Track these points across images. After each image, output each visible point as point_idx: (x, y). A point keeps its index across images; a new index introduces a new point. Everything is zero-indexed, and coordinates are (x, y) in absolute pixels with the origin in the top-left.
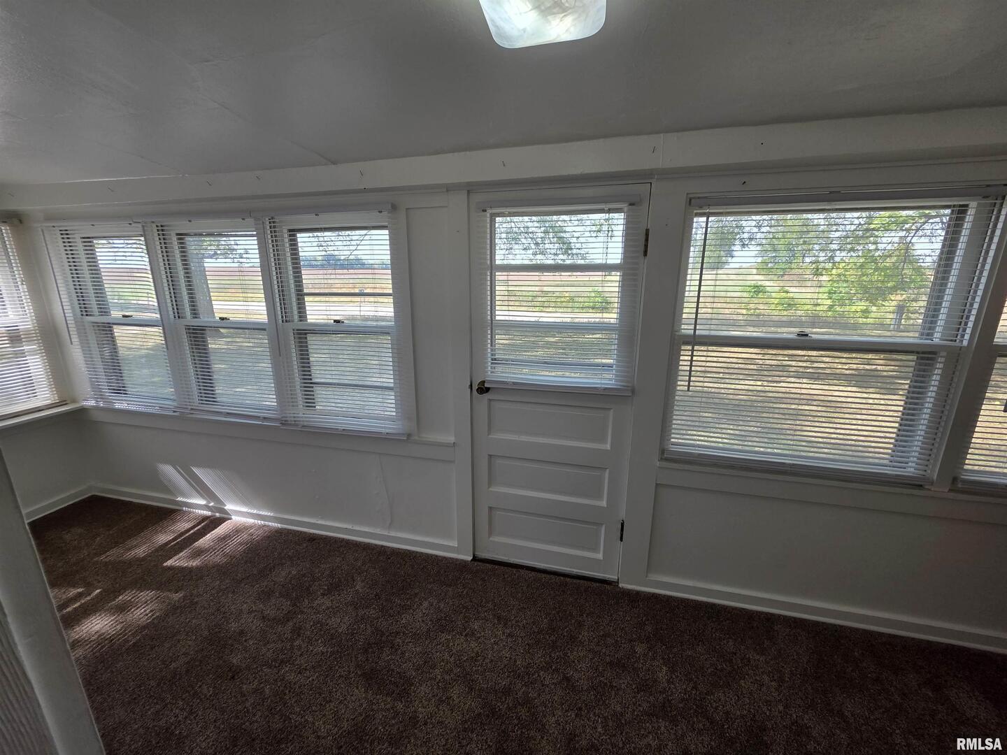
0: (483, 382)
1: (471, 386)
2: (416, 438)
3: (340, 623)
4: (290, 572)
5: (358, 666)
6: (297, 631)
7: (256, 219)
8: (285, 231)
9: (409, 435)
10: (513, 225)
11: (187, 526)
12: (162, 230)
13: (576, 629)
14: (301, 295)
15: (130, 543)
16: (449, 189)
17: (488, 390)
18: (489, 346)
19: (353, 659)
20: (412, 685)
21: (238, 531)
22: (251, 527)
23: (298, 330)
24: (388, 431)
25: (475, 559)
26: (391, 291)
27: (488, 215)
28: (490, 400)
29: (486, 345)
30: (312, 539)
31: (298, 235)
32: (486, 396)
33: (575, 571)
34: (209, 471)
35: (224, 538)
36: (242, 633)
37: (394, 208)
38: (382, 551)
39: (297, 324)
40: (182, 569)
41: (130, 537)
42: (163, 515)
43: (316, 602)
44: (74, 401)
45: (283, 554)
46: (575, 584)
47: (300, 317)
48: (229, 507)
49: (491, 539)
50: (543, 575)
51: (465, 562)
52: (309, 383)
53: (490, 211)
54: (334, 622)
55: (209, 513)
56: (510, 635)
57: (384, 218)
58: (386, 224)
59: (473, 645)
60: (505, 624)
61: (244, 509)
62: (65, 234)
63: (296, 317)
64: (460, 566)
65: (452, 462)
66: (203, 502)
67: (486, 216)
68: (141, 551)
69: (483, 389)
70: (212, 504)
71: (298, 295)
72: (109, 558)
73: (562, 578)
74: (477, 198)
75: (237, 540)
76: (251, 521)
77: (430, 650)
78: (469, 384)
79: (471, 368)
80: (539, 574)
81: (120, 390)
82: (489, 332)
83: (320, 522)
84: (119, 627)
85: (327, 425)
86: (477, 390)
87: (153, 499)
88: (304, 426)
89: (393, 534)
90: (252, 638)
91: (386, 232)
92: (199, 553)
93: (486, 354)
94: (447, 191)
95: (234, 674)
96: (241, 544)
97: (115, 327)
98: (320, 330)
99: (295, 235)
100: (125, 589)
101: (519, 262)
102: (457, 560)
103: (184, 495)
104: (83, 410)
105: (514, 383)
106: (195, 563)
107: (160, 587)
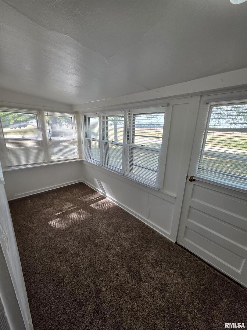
0: (193, 177)
1: (187, 177)
2: (162, 191)
3: (126, 244)
4: (116, 220)
5: (127, 263)
6: (114, 240)
7: (125, 111)
8: (132, 115)
9: (159, 189)
10: (222, 112)
11: (97, 196)
12: (103, 115)
13: (218, 300)
14: (134, 135)
15: (85, 197)
16: (192, 95)
17: (194, 180)
18: (198, 162)
19: (126, 259)
20: (142, 281)
21: (108, 202)
22: (111, 202)
23: (131, 147)
24: (152, 186)
25: (176, 243)
26: (162, 136)
27: (209, 106)
28: (194, 185)
29: (197, 162)
30: (125, 212)
31: (136, 116)
32: (193, 183)
33: (223, 271)
34: (104, 183)
35: (104, 203)
36: (101, 233)
37: (168, 105)
38: (144, 225)
39: (131, 145)
40: (93, 208)
41: (86, 195)
42: (93, 192)
43: (121, 234)
44: (82, 158)
45: (116, 214)
46: (222, 277)
47: (132, 143)
48: (107, 195)
49: (184, 239)
50: (206, 265)
51: (172, 242)
52: (132, 164)
53: (210, 104)
54: (124, 243)
55: (102, 195)
56: (184, 283)
57: (163, 109)
58: (164, 111)
59: (168, 278)
60: (183, 278)
61: (110, 197)
62: (85, 116)
63: (131, 143)
64: (170, 243)
65: (174, 204)
66: (101, 191)
67: (208, 106)
68: (87, 200)
69: (192, 180)
70: (103, 192)
71: (133, 136)
72: (80, 199)
73: (215, 271)
74: (205, 98)
75: (107, 205)
76: (111, 201)
77: (151, 271)
78: (186, 176)
79: (189, 170)
80: (204, 263)
81: (90, 157)
82: (199, 156)
83: (128, 208)
84: (77, 218)
85: (134, 179)
86: (189, 179)
87: (92, 186)
88: (128, 177)
89: (148, 221)
90: (102, 236)
91: (164, 114)
92: (98, 205)
93: (196, 166)
94: (191, 96)
95: (96, 245)
96: (107, 206)
97: (91, 141)
98: (137, 148)
99: (135, 116)
100: (81, 209)
101: (221, 127)
102: (169, 240)
103: (98, 188)
104: (82, 161)
105: (207, 180)
106: (96, 208)
107: (88, 211)
